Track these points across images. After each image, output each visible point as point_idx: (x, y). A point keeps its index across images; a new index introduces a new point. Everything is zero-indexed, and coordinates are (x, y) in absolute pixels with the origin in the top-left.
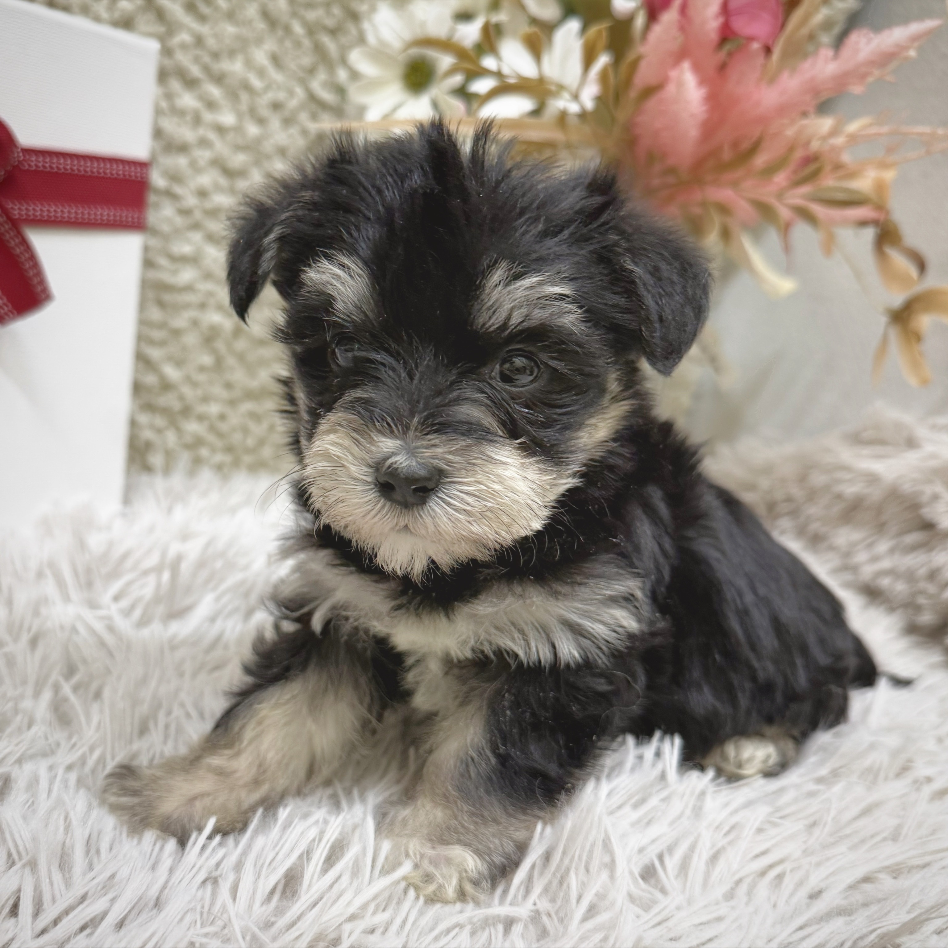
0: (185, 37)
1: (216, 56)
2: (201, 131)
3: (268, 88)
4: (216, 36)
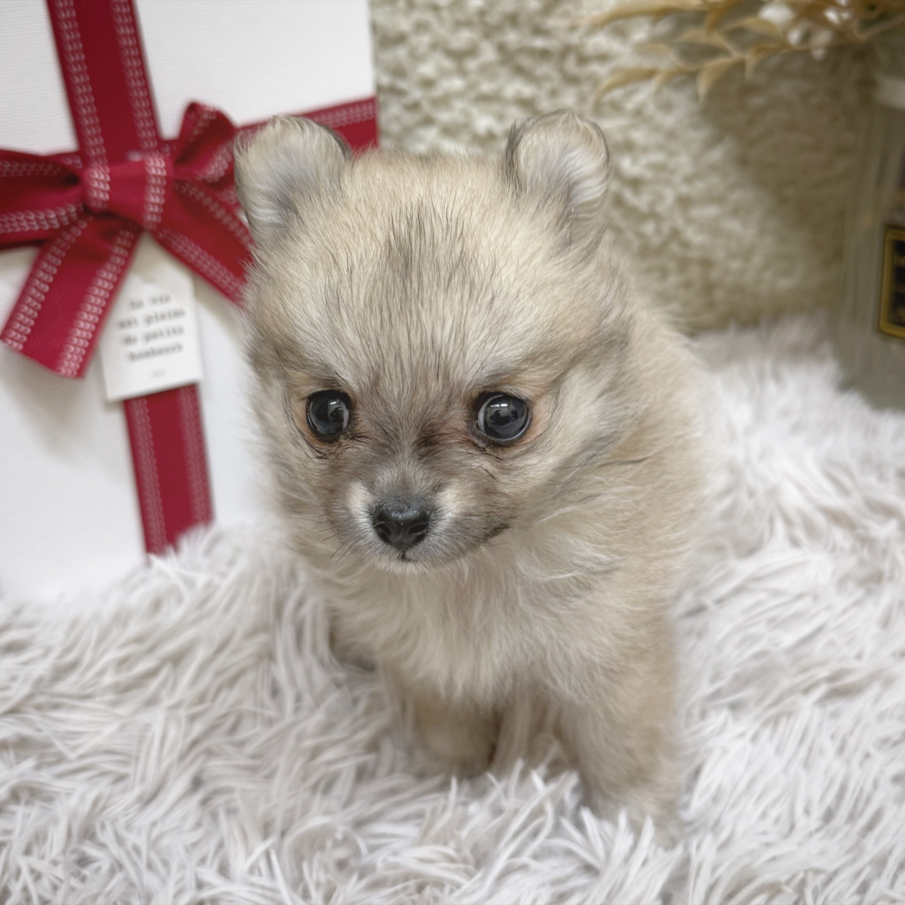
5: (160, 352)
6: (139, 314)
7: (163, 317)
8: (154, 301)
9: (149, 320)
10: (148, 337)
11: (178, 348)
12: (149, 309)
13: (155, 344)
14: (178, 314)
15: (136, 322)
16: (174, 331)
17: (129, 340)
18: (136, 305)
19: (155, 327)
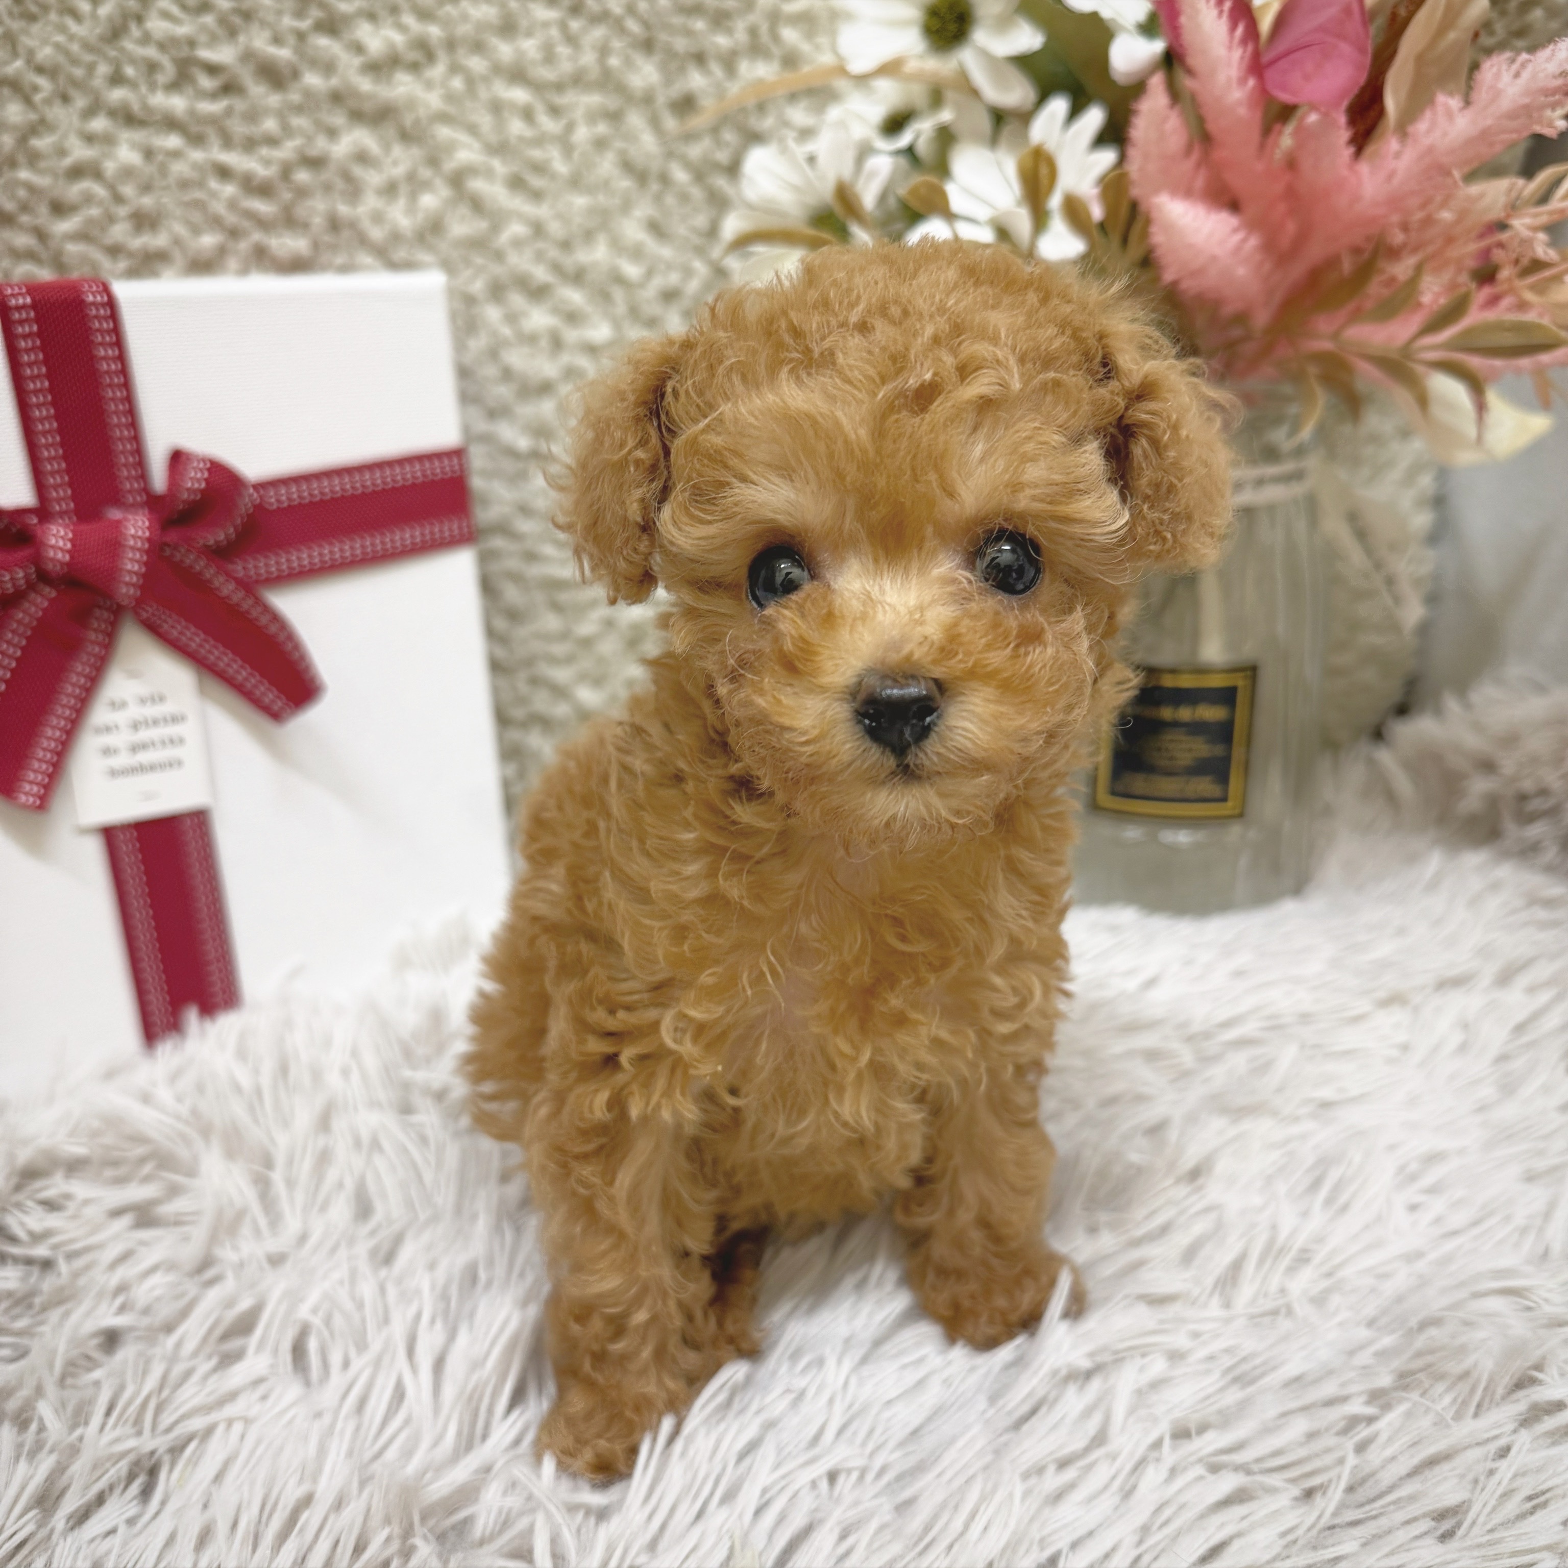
0: (516, 229)
1: (566, 245)
2: (566, 358)
3: (650, 273)
4: (559, 216)
5: (152, 768)
6: (120, 718)
7: (155, 722)
8: (143, 701)
9: (136, 726)
10: (135, 748)
11: (174, 764)
12: (135, 711)
13: (144, 757)
14: (176, 719)
15: (117, 727)
16: (172, 741)
17: (107, 751)
18: (118, 705)
19: (144, 735)
